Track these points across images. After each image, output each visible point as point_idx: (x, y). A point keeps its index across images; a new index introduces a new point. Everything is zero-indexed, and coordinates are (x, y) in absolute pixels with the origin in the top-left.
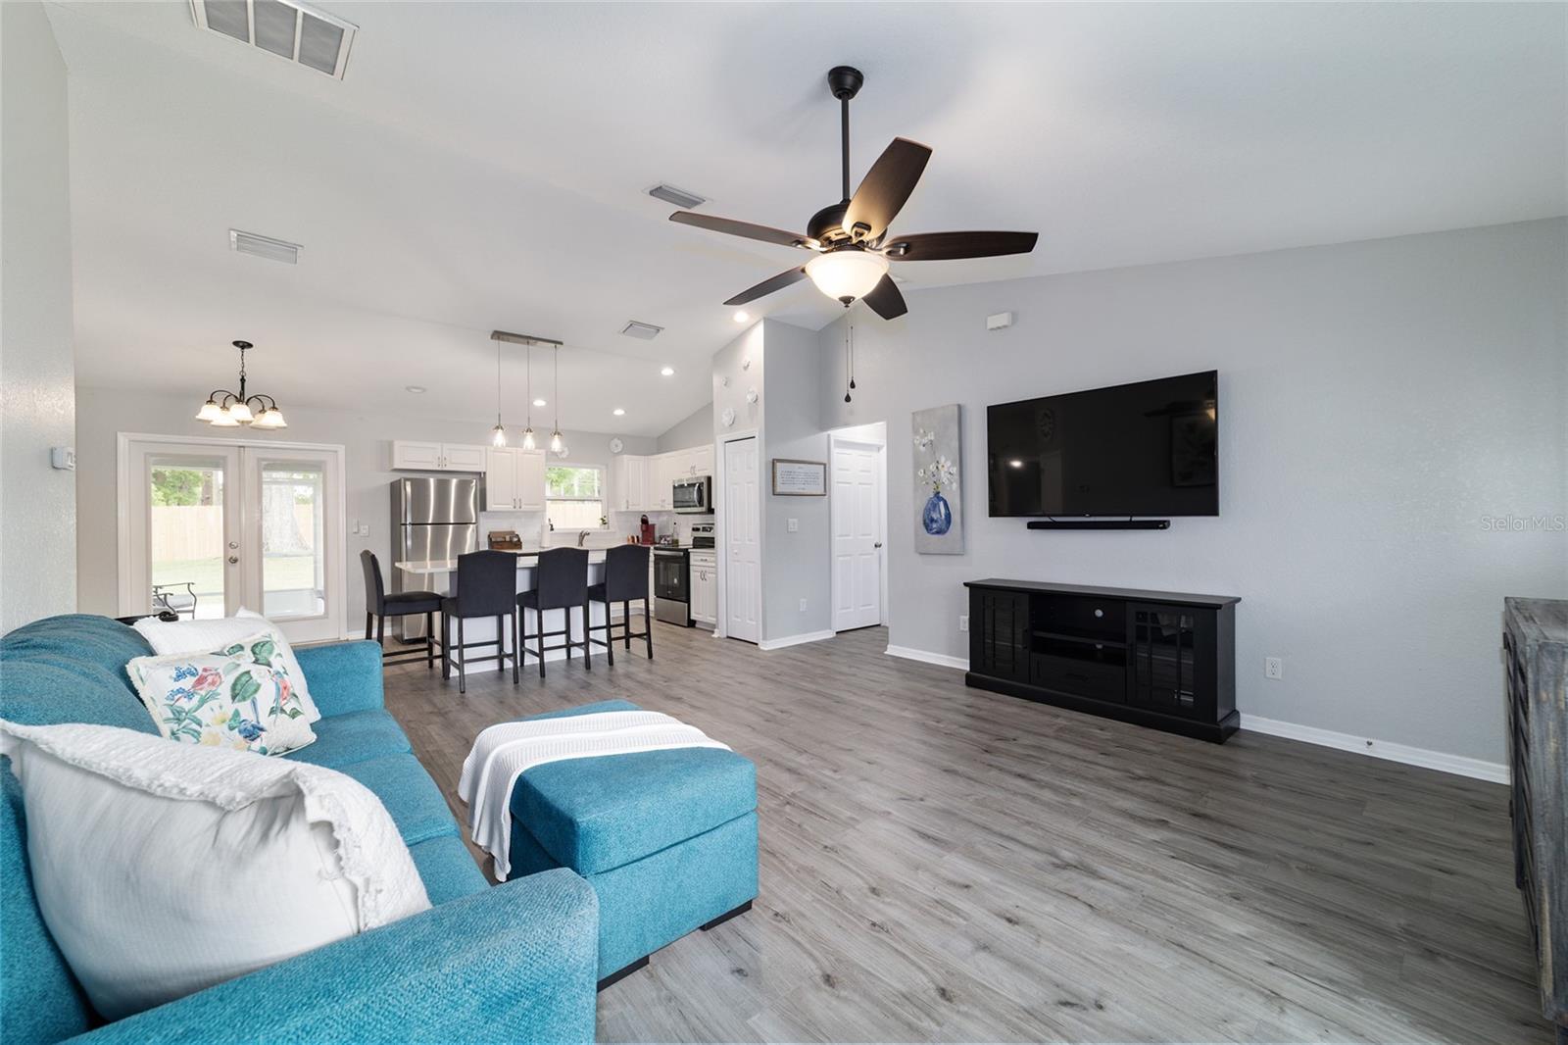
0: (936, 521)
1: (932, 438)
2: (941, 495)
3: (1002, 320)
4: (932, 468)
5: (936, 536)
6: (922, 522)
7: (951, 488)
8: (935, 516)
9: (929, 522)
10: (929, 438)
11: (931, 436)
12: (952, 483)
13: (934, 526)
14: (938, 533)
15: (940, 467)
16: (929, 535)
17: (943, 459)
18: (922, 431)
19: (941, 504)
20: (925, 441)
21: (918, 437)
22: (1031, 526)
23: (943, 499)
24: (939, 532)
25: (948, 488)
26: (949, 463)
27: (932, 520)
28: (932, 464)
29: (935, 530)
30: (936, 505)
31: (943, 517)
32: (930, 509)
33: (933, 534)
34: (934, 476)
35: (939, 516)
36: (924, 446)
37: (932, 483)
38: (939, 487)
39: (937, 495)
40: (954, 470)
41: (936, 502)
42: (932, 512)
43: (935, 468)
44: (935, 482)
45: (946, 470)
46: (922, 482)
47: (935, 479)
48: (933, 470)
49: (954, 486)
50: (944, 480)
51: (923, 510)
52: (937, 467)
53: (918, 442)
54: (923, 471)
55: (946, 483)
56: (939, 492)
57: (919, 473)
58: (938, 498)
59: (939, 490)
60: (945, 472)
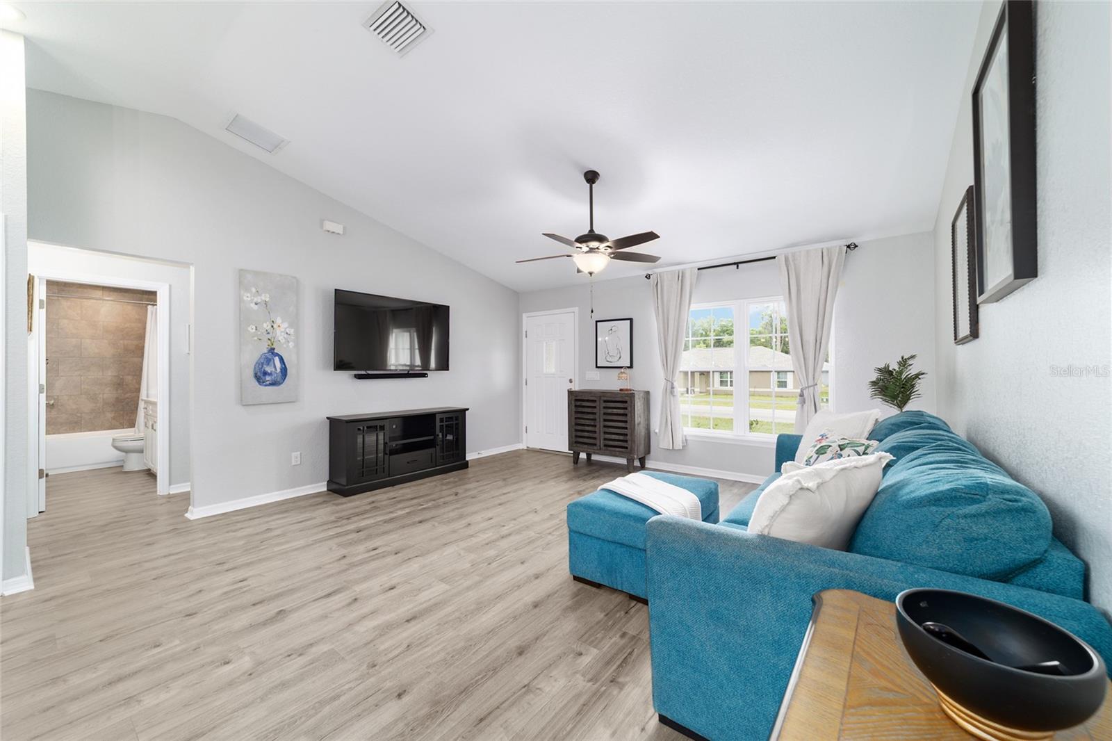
0: (270, 374)
1: (267, 300)
2: (276, 351)
3: (338, 228)
4: (267, 326)
5: (270, 387)
6: (252, 374)
7: (288, 346)
8: (268, 369)
9: (260, 376)
10: (263, 298)
11: (266, 297)
12: (288, 342)
13: (268, 378)
14: (271, 385)
15: (275, 326)
16: (262, 388)
17: (279, 321)
18: (254, 290)
19: (277, 360)
20: (258, 299)
21: (249, 295)
22: (359, 377)
23: (278, 355)
24: (274, 384)
25: (285, 346)
26: (286, 325)
27: (265, 373)
28: (266, 322)
29: (268, 383)
30: (270, 360)
31: (279, 370)
32: (263, 364)
33: (266, 385)
34: (268, 333)
35: (273, 370)
36: (256, 304)
37: (266, 339)
38: (275, 344)
39: (272, 351)
40: (291, 331)
41: (270, 357)
42: (265, 366)
43: (270, 326)
44: (269, 339)
45: (283, 330)
46: (253, 337)
47: (269, 336)
48: (267, 328)
49: (291, 344)
50: (280, 339)
51: (254, 364)
52: (272, 326)
53: (249, 299)
54: (254, 328)
55: (283, 341)
56: (274, 349)
57: (249, 329)
58: (272, 353)
59: (274, 346)
60: (282, 332)
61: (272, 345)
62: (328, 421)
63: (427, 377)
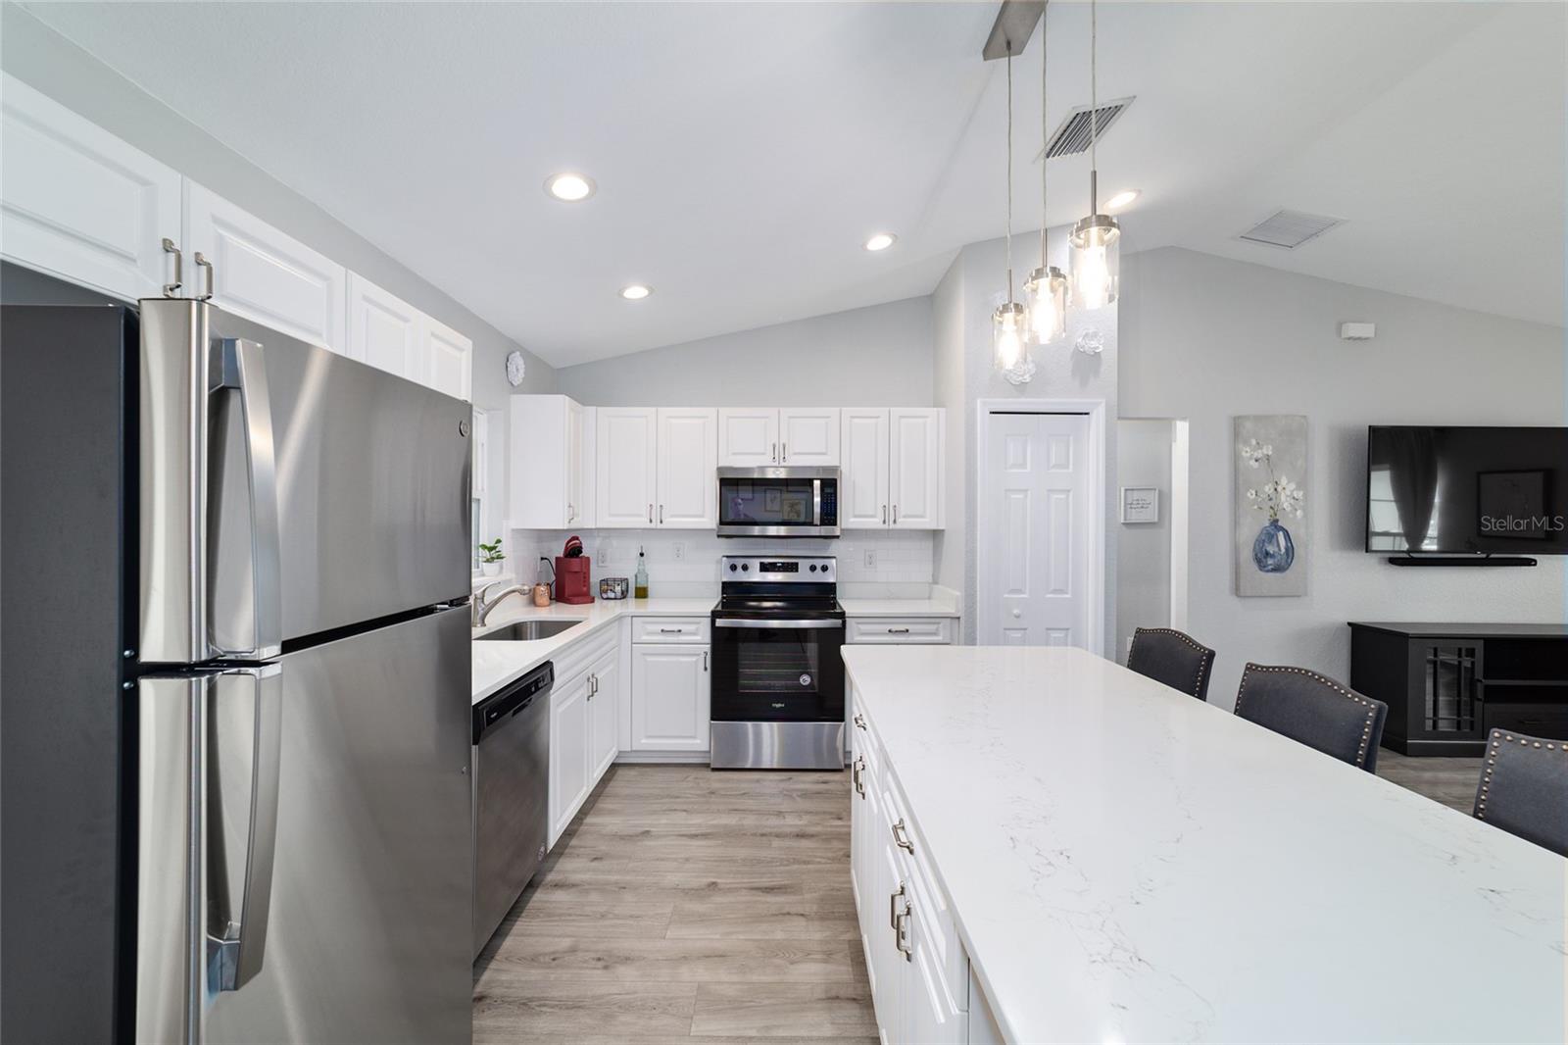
0: (1272, 556)
1: (1270, 453)
2: (1280, 524)
3: (1366, 330)
4: (1268, 489)
5: (1273, 574)
6: (1252, 554)
7: (1295, 516)
8: (1271, 549)
9: (1262, 558)
10: (1266, 452)
11: (1268, 450)
12: (1296, 510)
13: (1270, 561)
14: (1273, 570)
15: (1279, 489)
16: (1263, 573)
17: (1284, 481)
18: (1254, 442)
19: (1281, 535)
20: (1258, 454)
21: (1248, 449)
22: (1392, 562)
23: (1282, 529)
24: (1277, 569)
25: (1291, 516)
26: (1293, 486)
27: (1267, 554)
28: (1267, 484)
29: (1270, 567)
30: (1273, 536)
31: (1283, 550)
32: (1264, 541)
33: (1268, 571)
34: (1271, 499)
35: (1276, 549)
36: (1256, 461)
37: (1268, 508)
38: (1278, 513)
39: (1275, 523)
40: (1299, 494)
41: (1272, 532)
42: (1266, 544)
43: (1272, 490)
44: (1271, 508)
45: (1289, 493)
46: (1253, 505)
47: (1271, 503)
48: (1270, 492)
49: (1299, 513)
50: (1285, 506)
51: (1254, 540)
52: (1276, 490)
53: (1248, 455)
54: (1254, 492)
55: (1288, 509)
56: (1277, 521)
57: (1249, 494)
58: (1276, 527)
59: (1277, 517)
60: (1287, 496)
61: (1276, 515)
62: (1350, 628)
63: (1535, 565)
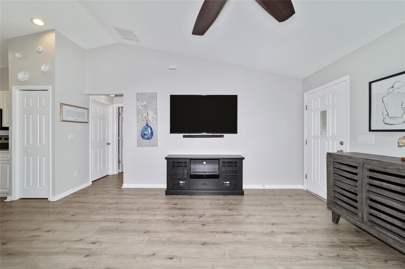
0: (147, 135)
1: (146, 104)
2: (149, 125)
3: (175, 67)
4: (145, 115)
5: (146, 140)
6: (140, 134)
7: (153, 123)
8: (146, 133)
9: (143, 136)
10: (144, 103)
11: (145, 103)
12: (153, 121)
13: (146, 136)
14: (147, 139)
15: (148, 115)
17: (150, 112)
18: (141, 101)
19: (149, 128)
20: (142, 104)
21: (139, 103)
22: (184, 137)
23: (149, 127)
26: (152, 114)
27: (145, 134)
28: (145, 113)
29: (146, 138)
30: (147, 129)
31: (150, 133)
32: (144, 130)
33: (145, 139)
34: (146, 118)
35: (148, 133)
36: (142, 106)
37: (145, 120)
38: (148, 122)
39: (147, 125)
40: (155, 116)
41: (147, 128)
42: (145, 131)
43: (146, 115)
44: (146, 120)
45: (151, 116)
46: (141, 120)
47: (146, 119)
48: (145, 116)
49: (155, 122)
50: (150, 120)
51: (141, 130)
52: (147, 115)
53: (139, 104)
54: (141, 116)
55: (151, 121)
56: (148, 124)
57: (139, 116)
58: (147, 126)
59: (148, 123)
60: (151, 117)
61: (147, 122)
63: (223, 137)
